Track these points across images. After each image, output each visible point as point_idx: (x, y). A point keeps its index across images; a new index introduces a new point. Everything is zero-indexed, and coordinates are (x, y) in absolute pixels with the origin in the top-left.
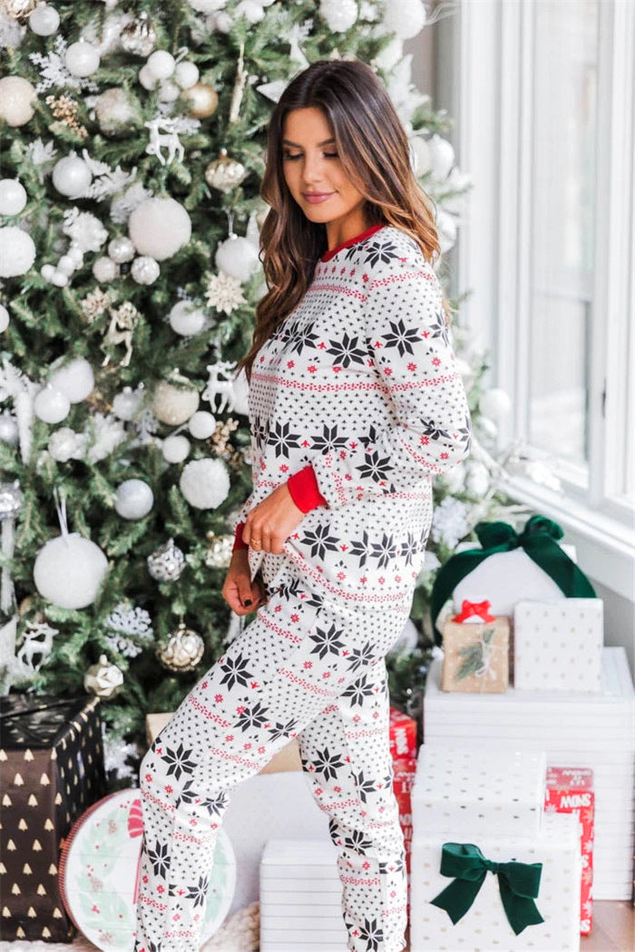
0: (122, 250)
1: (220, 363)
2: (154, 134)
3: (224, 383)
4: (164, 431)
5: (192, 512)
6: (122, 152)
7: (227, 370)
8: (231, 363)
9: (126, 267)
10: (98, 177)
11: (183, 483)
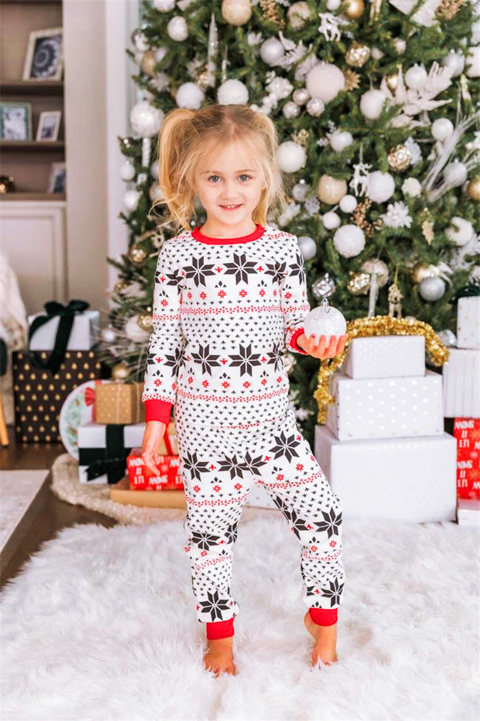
0: (301, 96)
1: (361, 164)
2: (324, 22)
3: (364, 177)
4: (325, 208)
5: (341, 258)
6: (304, 35)
7: (366, 169)
8: (369, 165)
9: (303, 108)
10: (288, 51)
11: (335, 239)
